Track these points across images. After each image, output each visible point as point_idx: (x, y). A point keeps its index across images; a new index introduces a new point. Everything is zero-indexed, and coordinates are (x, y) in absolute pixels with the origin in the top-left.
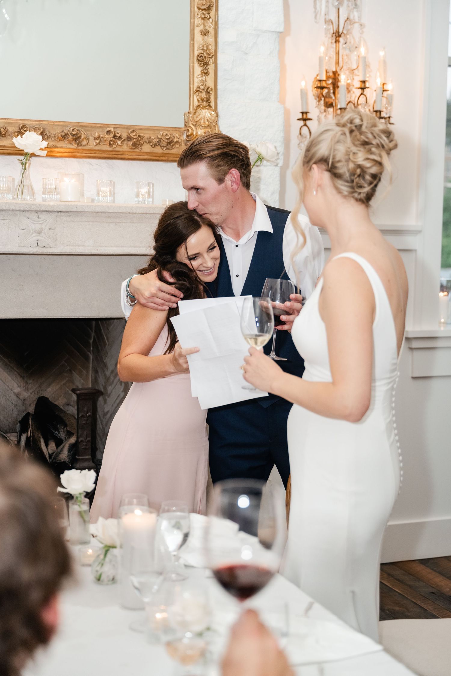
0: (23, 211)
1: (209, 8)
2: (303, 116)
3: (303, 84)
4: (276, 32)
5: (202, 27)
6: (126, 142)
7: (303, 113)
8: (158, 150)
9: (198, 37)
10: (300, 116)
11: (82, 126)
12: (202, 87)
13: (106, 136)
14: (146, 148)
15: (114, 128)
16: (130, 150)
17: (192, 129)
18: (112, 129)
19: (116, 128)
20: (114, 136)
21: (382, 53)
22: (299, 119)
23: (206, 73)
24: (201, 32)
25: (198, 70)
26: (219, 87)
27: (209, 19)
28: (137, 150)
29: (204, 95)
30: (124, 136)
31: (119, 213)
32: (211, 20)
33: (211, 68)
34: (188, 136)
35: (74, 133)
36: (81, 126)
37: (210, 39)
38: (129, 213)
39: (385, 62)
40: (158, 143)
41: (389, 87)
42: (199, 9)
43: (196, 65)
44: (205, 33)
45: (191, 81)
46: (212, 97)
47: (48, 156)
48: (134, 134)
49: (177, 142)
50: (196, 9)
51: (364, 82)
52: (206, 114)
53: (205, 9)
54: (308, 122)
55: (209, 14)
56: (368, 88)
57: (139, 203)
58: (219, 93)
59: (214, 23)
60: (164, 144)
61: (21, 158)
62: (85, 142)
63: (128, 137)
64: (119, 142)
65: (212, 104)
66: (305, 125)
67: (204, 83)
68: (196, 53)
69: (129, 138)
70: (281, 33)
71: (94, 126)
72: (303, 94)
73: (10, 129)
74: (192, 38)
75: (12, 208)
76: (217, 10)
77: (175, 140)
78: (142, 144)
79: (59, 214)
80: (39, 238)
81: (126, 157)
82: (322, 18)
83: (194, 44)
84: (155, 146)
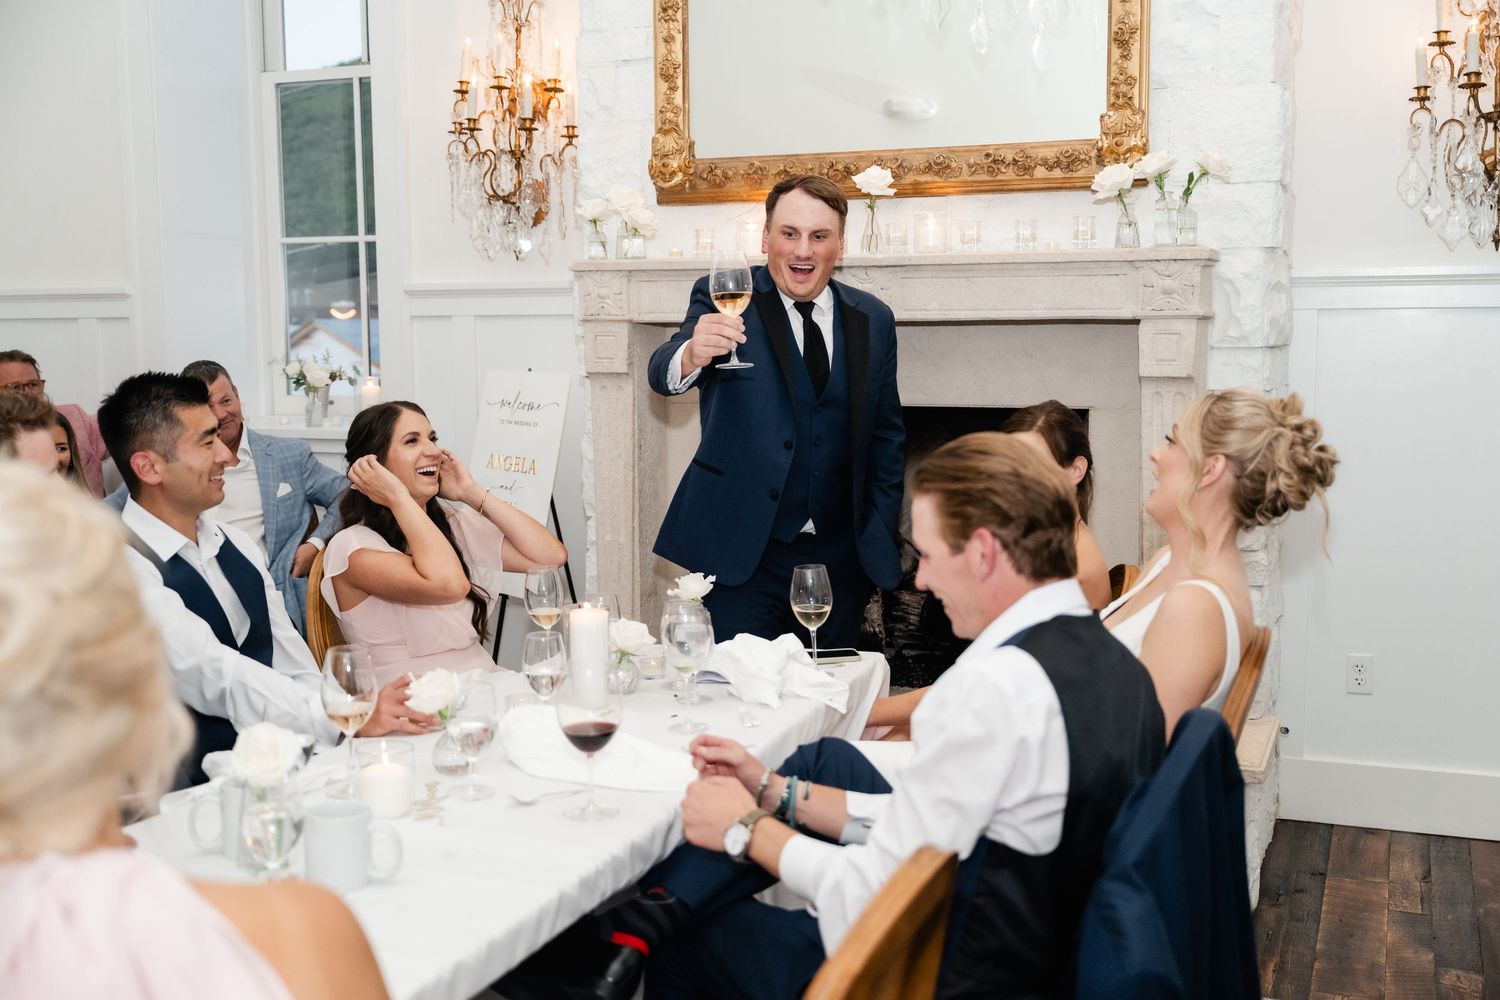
2: (1418, 93)
6: (1011, 167)
8: (1057, 173)
10: (1413, 95)
11: (953, 152)
12: (1121, 78)
13: (984, 162)
14: (1040, 172)
15: (996, 149)
16: (1017, 177)
17: (1104, 140)
18: (991, 152)
19: (999, 149)
20: (994, 161)
22: (1412, 100)
23: (1125, 57)
25: (1117, 52)
28: (1027, 177)
29: (1122, 89)
30: (1009, 158)
33: (1136, 48)
35: (938, 161)
36: (952, 150)
37: (1134, 7)
40: (1058, 163)
43: (1114, 47)
45: (1109, 74)
46: (1135, 90)
47: (897, 195)
48: (1021, 155)
49: (1084, 160)
52: (1125, 115)
54: (1428, 103)
58: (1148, 83)
60: (1065, 165)
61: (868, 201)
62: (955, 173)
63: (1014, 159)
64: (1001, 168)
65: (1136, 101)
66: (1423, 107)
67: (1122, 71)
68: (1115, 29)
69: (1015, 161)
71: (969, 150)
73: (863, 165)
77: (1082, 157)
78: (1033, 168)
79: (893, 269)
81: (1015, 187)
83: (1111, 18)
84: (1050, 168)
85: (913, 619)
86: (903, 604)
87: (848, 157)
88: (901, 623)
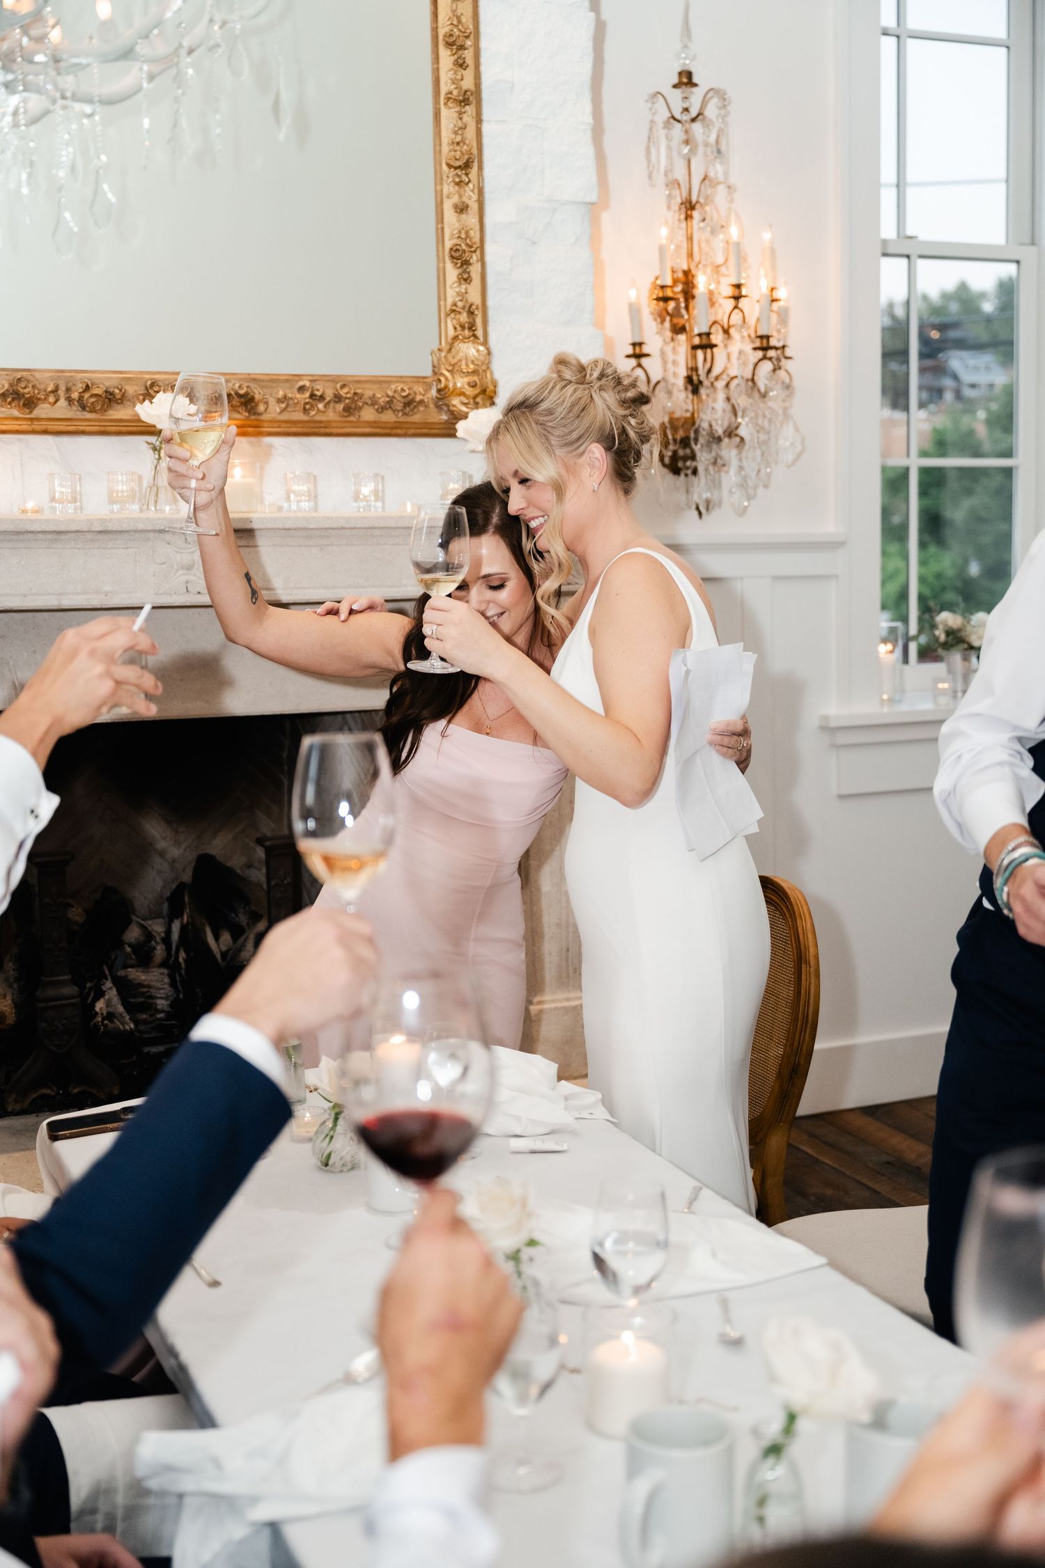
0: (160, 531)
1: (467, 166)
2: (634, 349)
3: (633, 294)
4: (585, 203)
5: (456, 199)
6: (332, 405)
7: (634, 345)
8: (388, 417)
9: (450, 215)
10: (630, 351)
11: (255, 380)
12: (460, 304)
13: (298, 396)
14: (368, 414)
15: (310, 381)
16: (339, 419)
17: (447, 379)
18: (307, 384)
19: (315, 381)
20: (312, 396)
21: (767, 236)
22: (628, 356)
23: (465, 280)
24: (456, 207)
25: (452, 273)
26: (491, 302)
27: (467, 184)
28: (352, 418)
29: (464, 317)
30: (329, 394)
31: (326, 529)
32: (471, 185)
33: (475, 270)
34: (439, 391)
35: (242, 392)
36: (254, 379)
37: (471, 219)
38: (343, 528)
39: (773, 251)
40: (389, 405)
41: (781, 293)
42: (450, 166)
43: (449, 266)
44: (461, 209)
45: (441, 295)
46: (479, 321)
48: (345, 390)
49: (421, 402)
50: (445, 167)
51: (738, 286)
52: (470, 350)
53: (459, 167)
54: (644, 361)
55: (467, 174)
56: (745, 296)
57: (359, 511)
58: (491, 313)
59: (476, 191)
60: (399, 406)
61: (152, 439)
62: (261, 408)
63: (336, 396)
64: (321, 406)
65: (480, 333)
66: (639, 365)
67: (463, 296)
68: (448, 244)
69: (338, 398)
70: (592, 204)
71: (275, 380)
72: (634, 311)
73: (131, 390)
74: (440, 219)
75: (140, 527)
76: (480, 168)
77: (418, 398)
78: (360, 408)
80: (190, 577)
81: (334, 431)
82: (660, 179)
83: (443, 229)
84: (382, 409)
85: (162, 1004)
86: (141, 985)
87: (108, 379)
88: (142, 1012)
